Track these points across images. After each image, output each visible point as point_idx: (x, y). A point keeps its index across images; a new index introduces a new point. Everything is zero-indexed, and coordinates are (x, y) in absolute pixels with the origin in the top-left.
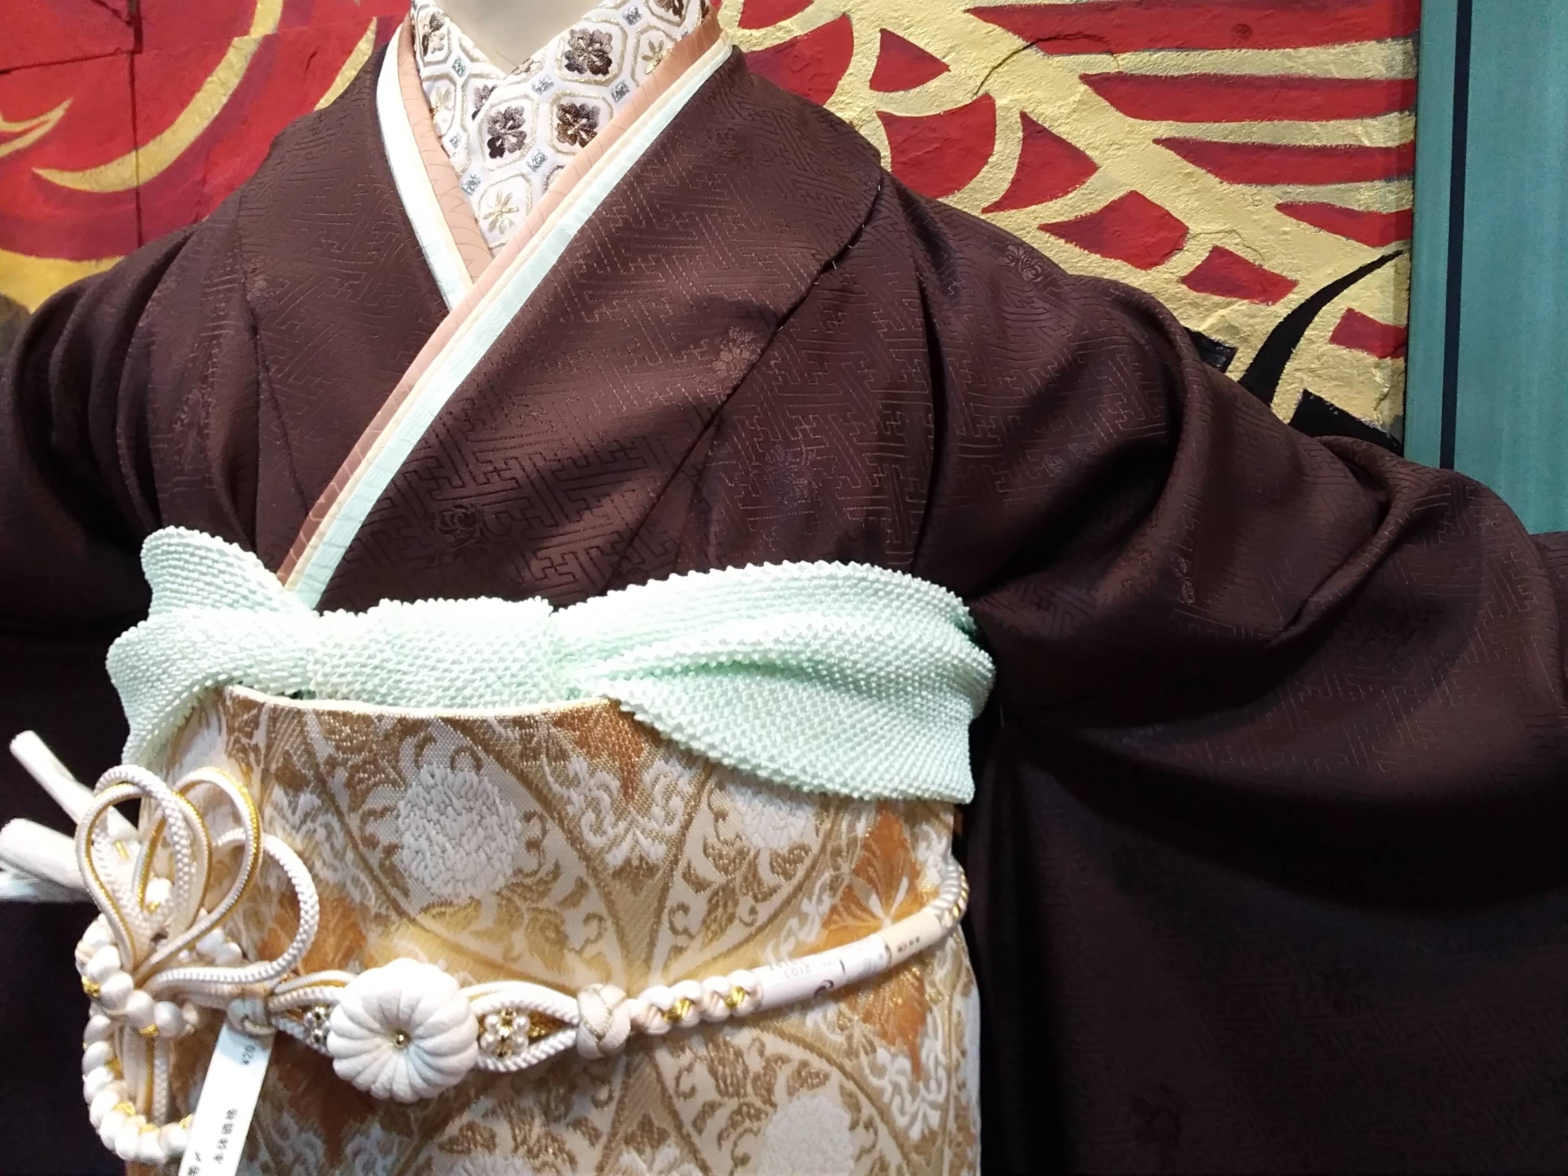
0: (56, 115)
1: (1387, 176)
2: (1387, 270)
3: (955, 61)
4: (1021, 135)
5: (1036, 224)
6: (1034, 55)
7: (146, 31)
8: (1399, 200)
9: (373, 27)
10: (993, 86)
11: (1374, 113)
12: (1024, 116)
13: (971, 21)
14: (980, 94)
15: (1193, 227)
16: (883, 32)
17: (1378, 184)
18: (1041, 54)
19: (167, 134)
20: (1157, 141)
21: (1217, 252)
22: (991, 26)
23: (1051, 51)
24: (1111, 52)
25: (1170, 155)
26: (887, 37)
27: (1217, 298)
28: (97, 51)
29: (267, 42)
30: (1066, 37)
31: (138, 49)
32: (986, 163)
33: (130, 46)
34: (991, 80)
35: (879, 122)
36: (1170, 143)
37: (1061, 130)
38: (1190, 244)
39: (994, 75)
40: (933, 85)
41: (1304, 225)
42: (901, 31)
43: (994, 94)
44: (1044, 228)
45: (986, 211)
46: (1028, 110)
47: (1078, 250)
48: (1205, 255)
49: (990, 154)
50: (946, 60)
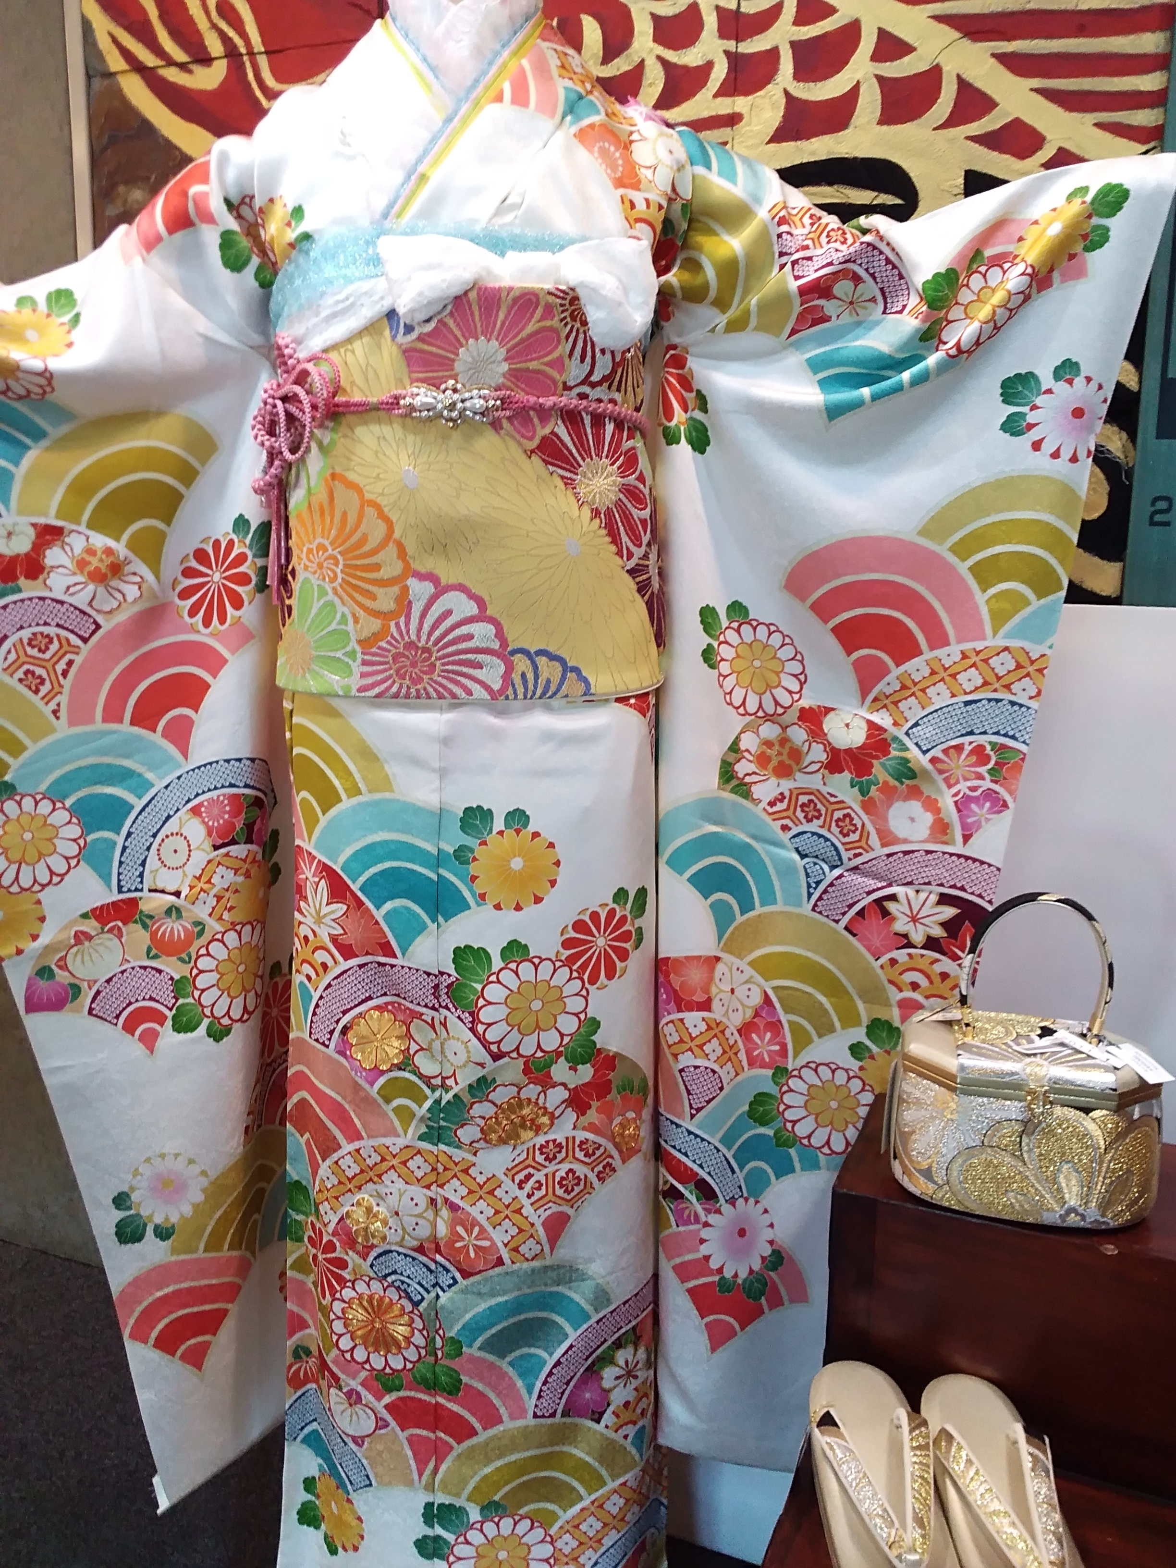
1: (1152, 106)
3: (920, 45)
4: (956, 87)
5: (963, 136)
6: (966, 43)
8: (1157, 121)
10: (942, 60)
11: (1147, 72)
12: (958, 76)
13: (929, 23)
14: (934, 64)
15: (1049, 137)
16: (879, 29)
17: (1147, 111)
18: (970, 41)
20: (1032, 90)
21: (1061, 150)
22: (942, 26)
23: (975, 40)
24: (1009, 41)
25: (1038, 97)
26: (882, 33)
30: (983, 32)
32: (936, 103)
34: (941, 56)
35: (875, 80)
36: (1037, 91)
37: (979, 84)
38: (1046, 147)
39: (943, 53)
40: (906, 59)
41: (1108, 134)
42: (889, 29)
43: (942, 64)
44: (968, 138)
45: (935, 129)
46: (961, 73)
47: (986, 150)
48: (1054, 152)
49: (938, 98)
50: (915, 45)
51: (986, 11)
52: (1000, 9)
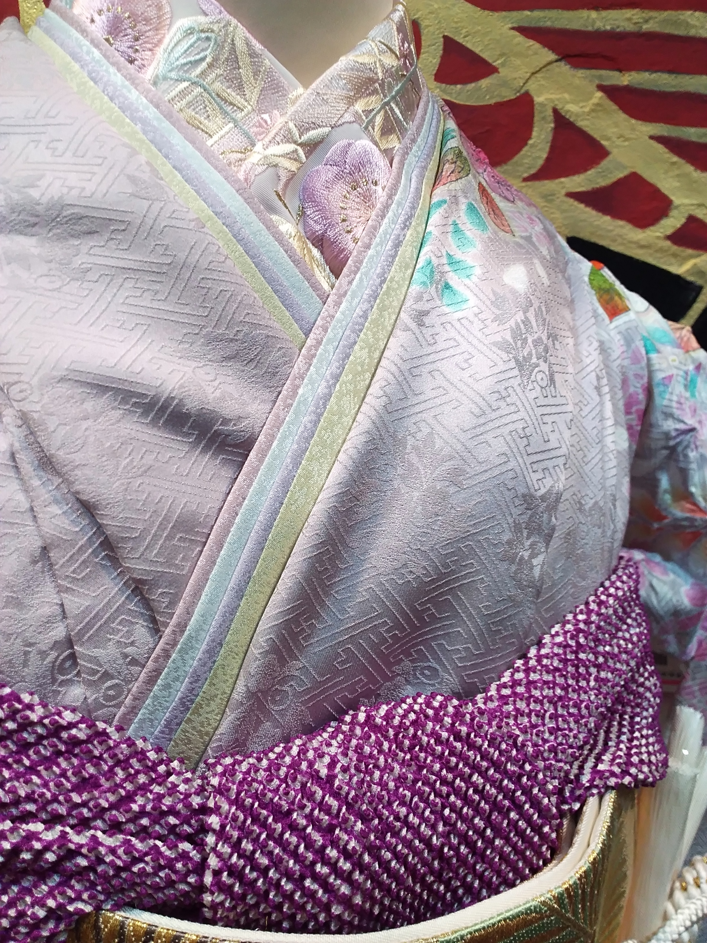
3: (503, 65)
4: (552, 125)
5: (563, 192)
6: (564, 68)
10: (532, 87)
12: (555, 111)
13: (515, 37)
14: (523, 91)
15: (676, 200)
16: (445, 38)
18: (568, 67)
20: (652, 137)
21: (692, 219)
22: (531, 42)
23: (575, 66)
24: (622, 69)
25: (660, 148)
26: (449, 43)
27: (690, 251)
30: (588, 56)
32: (526, 144)
34: (530, 82)
36: (660, 139)
37: (581, 124)
39: (533, 78)
40: (484, 83)
42: (459, 39)
43: (532, 93)
44: (571, 195)
45: (525, 180)
46: (559, 107)
47: (594, 213)
48: (683, 220)
49: (529, 137)
50: (496, 64)
51: (590, 29)
52: (608, 28)
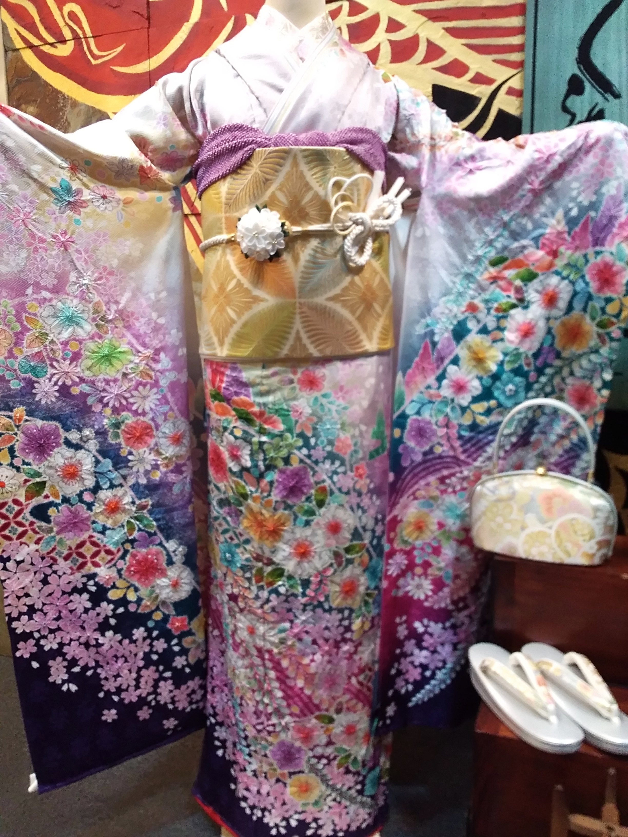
0: (120, 49)
1: (518, 51)
2: (518, 76)
3: (409, 24)
4: (426, 44)
5: (431, 68)
6: (430, 23)
7: (151, 21)
8: (521, 57)
9: (233, 18)
10: (419, 31)
11: (515, 35)
13: (413, 14)
14: (415, 33)
15: (471, 66)
17: (516, 54)
18: (432, 22)
19: (160, 54)
20: (462, 45)
21: (478, 74)
22: (418, 15)
23: (434, 21)
24: (450, 21)
25: (465, 48)
27: (477, 85)
28: (134, 28)
29: (196, 24)
30: (438, 18)
31: (149, 28)
32: (417, 52)
33: (147, 26)
35: (388, 42)
36: (466, 45)
37: (437, 43)
38: (470, 71)
39: (419, 28)
40: (402, 31)
41: (499, 65)
42: (394, 17)
43: (419, 34)
45: (417, 64)
46: (428, 37)
47: (442, 74)
48: (474, 74)
49: (418, 49)
50: (406, 24)
51: (439, 7)
